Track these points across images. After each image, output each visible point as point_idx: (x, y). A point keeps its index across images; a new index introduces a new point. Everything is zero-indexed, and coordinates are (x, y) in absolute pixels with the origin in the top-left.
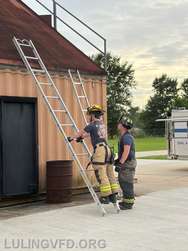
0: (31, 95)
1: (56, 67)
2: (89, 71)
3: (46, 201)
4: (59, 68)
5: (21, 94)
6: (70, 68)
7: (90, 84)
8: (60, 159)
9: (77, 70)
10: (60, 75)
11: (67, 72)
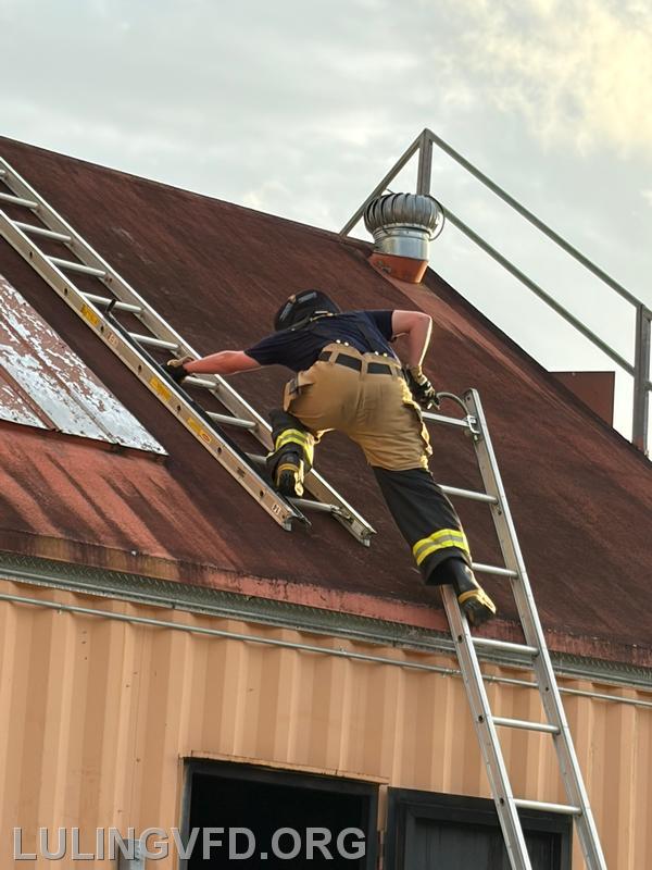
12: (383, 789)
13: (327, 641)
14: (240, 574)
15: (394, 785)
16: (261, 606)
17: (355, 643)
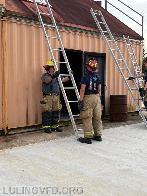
0: (101, 52)
1: (116, 34)
2: (134, 37)
3: (109, 120)
4: (118, 34)
5: (96, 51)
6: (124, 35)
7: (134, 45)
8: (116, 94)
9: (128, 36)
10: (118, 39)
11: (122, 37)
12: (83, 52)
13: (76, 32)
14: (65, 22)
15: (85, 51)
16: (67, 27)
17: (79, 32)
